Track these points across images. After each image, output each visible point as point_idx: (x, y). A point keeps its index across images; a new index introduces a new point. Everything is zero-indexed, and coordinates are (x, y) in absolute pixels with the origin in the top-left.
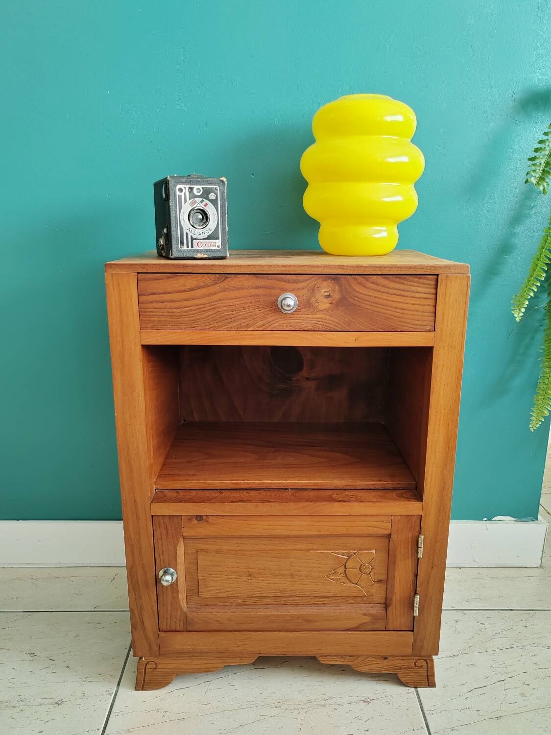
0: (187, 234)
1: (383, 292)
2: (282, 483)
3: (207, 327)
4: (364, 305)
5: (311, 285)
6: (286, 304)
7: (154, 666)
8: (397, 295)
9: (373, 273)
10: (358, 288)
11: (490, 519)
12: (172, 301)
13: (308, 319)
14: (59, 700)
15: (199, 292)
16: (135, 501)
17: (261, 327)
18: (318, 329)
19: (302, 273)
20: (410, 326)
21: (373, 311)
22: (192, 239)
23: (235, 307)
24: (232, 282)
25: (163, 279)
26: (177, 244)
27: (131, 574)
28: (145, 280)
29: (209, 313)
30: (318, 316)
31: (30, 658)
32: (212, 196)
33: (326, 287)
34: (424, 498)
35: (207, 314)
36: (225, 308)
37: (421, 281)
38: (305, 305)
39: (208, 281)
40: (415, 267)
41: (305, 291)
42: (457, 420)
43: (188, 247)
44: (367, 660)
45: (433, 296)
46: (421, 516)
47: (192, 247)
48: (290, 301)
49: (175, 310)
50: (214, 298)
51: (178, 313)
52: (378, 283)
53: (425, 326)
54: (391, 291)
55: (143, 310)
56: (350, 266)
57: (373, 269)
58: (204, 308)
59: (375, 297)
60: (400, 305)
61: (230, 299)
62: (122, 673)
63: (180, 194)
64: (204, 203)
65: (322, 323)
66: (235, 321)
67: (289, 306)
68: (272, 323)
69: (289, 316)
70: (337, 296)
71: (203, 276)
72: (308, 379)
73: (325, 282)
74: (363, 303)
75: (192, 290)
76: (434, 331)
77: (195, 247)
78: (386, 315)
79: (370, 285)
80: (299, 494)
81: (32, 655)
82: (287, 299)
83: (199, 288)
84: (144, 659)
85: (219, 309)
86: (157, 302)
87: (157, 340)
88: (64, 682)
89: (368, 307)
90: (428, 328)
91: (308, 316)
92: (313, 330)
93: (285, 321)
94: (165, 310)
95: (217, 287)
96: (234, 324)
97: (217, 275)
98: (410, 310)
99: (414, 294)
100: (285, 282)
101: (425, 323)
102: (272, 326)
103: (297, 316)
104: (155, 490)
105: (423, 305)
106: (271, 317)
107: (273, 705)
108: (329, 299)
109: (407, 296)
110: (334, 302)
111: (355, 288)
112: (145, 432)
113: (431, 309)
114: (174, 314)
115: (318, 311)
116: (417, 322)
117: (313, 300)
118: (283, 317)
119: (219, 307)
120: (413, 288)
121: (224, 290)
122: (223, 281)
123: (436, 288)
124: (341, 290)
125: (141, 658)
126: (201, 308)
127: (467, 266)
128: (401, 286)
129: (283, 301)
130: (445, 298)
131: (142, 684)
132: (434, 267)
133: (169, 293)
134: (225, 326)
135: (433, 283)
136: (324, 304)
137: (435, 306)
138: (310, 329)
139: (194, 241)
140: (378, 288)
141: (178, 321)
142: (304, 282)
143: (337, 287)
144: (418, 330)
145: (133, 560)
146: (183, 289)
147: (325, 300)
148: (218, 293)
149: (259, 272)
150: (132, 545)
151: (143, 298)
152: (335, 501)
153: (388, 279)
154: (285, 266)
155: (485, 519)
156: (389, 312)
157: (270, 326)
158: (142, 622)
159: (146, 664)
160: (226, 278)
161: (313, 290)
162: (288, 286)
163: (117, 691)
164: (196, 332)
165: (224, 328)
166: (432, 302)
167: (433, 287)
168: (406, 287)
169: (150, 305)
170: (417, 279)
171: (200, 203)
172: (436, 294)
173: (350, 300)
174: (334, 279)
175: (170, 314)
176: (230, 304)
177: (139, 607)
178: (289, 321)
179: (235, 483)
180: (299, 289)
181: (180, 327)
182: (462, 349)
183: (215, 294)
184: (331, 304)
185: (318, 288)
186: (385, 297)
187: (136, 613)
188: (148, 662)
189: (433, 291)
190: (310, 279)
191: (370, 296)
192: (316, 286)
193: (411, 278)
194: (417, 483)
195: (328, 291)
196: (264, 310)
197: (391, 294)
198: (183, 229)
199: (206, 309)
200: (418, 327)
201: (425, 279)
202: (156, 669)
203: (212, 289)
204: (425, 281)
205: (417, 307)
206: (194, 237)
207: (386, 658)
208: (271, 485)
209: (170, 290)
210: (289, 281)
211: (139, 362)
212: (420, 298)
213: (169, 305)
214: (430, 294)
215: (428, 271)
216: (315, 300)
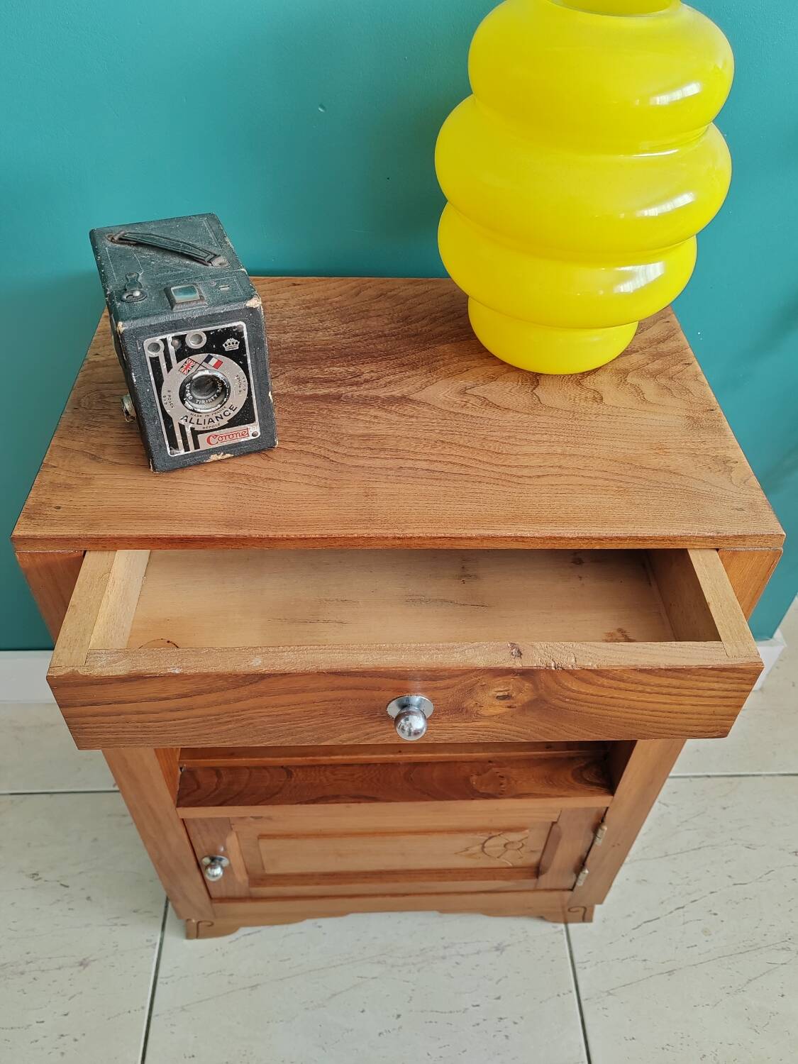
1: (632, 691)
4: (584, 708)
5: (468, 682)
6: (407, 729)
7: (210, 924)
10: (576, 686)
12: (138, 713)
14: (84, 959)
15: (199, 700)
17: (350, 739)
21: (604, 716)
24: (276, 684)
30: (478, 724)
31: (32, 882)
33: (500, 686)
36: (266, 719)
37: (724, 674)
38: (451, 710)
39: (220, 683)
41: (452, 691)
49: (152, 724)
50: (239, 705)
51: (159, 727)
52: (625, 678)
54: (648, 689)
58: (216, 719)
59: (612, 697)
61: (274, 707)
65: (486, 733)
66: (290, 734)
67: (415, 733)
68: (373, 735)
70: (525, 697)
71: (207, 677)
73: (500, 679)
74: (583, 706)
75: (184, 696)
78: (630, 721)
79: (605, 682)
81: (36, 877)
83: (198, 693)
85: (250, 721)
86: (105, 715)
88: (87, 926)
89: (592, 710)
91: (455, 724)
94: (126, 725)
95: (245, 691)
98: (684, 713)
103: (432, 725)
108: (505, 700)
110: (516, 705)
111: (569, 685)
114: (151, 729)
115: (479, 717)
117: (469, 703)
119: (251, 718)
121: (262, 694)
122: (255, 683)
124: (536, 689)
126: (210, 720)
128: (675, 682)
133: (130, 702)
134: (268, 741)
136: (494, 708)
140: (622, 685)
141: (162, 736)
142: (450, 678)
143: (527, 685)
146: (164, 695)
147: (497, 702)
148: (247, 699)
151: (74, 710)
156: (638, 715)
159: (198, 923)
160: (263, 679)
161: (469, 690)
163: (162, 940)
165: (265, 743)
169: (90, 719)
170: (716, 672)
173: (555, 702)
174: (521, 674)
175: (139, 729)
176: (276, 713)
180: (437, 688)
183: (239, 700)
184: (509, 707)
185: (483, 686)
186: (635, 698)
192: (479, 684)
195: (506, 691)
196: (356, 719)
199: (221, 720)
201: (734, 671)
203: (231, 696)
204: (734, 675)
205: (701, 709)
209: (131, 699)
213: (135, 718)
214: (737, 690)
216: (474, 703)
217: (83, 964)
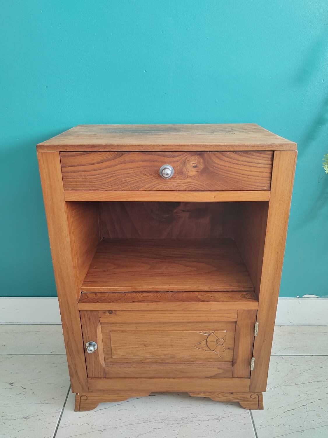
1: (234, 163)
2: (165, 288)
3: (110, 189)
4: (220, 172)
5: (183, 158)
6: (165, 173)
7: (86, 398)
8: (245, 165)
9: (228, 150)
10: (217, 161)
11: (301, 296)
12: (85, 171)
13: (181, 183)
14: (27, 416)
15: (104, 165)
16: (68, 303)
17: (148, 188)
18: (188, 190)
19: (177, 150)
20: (253, 187)
21: (227, 177)
23: (129, 175)
24: (126, 157)
25: (78, 156)
27: (68, 347)
28: (65, 156)
29: (112, 179)
30: (188, 180)
31: (10, 386)
33: (193, 161)
34: (260, 299)
35: (110, 180)
36: (123, 176)
37: (262, 155)
38: (179, 173)
39: (110, 156)
40: (257, 146)
41: (179, 163)
42: (284, 249)
44: (220, 394)
45: (270, 166)
46: (257, 310)
48: (169, 171)
49: (88, 177)
50: (115, 168)
51: (90, 179)
52: (231, 157)
53: (263, 187)
54: (239, 163)
55: (65, 177)
56: (211, 145)
57: (228, 147)
58: (108, 175)
59: (229, 167)
60: (246, 172)
61: (125, 169)
62: (67, 397)
65: (191, 185)
66: (130, 185)
67: (167, 174)
68: (155, 185)
69: (168, 181)
70: (201, 166)
71: (106, 153)
72: (184, 211)
73: (193, 157)
74: (220, 171)
75: (98, 163)
76: (270, 190)
78: (236, 180)
79: (225, 158)
80: (176, 295)
81: (12, 385)
82: (166, 169)
83: (103, 161)
84: (79, 394)
85: (118, 177)
86: (74, 172)
87: (76, 198)
88: (31, 403)
89: (223, 174)
90: (265, 188)
91: (181, 181)
92: (185, 190)
93: (165, 185)
94: (80, 177)
95: (117, 161)
96: (130, 187)
97: (116, 153)
98: (253, 176)
99: (256, 165)
100: (165, 157)
101: (264, 185)
102: (156, 188)
103: (174, 180)
104: (81, 292)
105: (262, 172)
106: (155, 182)
107: (160, 421)
108: (196, 168)
109: (251, 166)
110: (199, 171)
111: (214, 160)
112: (71, 258)
113: (268, 175)
114: (87, 180)
115: (188, 177)
116: (258, 184)
117: (185, 169)
118: (164, 181)
119: (118, 175)
120: (256, 161)
121: (122, 163)
122: (120, 156)
123: (272, 160)
124: (204, 162)
125: (77, 394)
126: (105, 176)
127: (296, 144)
128: (247, 159)
129: (164, 171)
130: (278, 167)
131: (79, 407)
132: (271, 145)
133: (83, 165)
134: (123, 188)
135: (270, 156)
136: (192, 172)
137: (271, 173)
138: (183, 190)
140: (231, 160)
141: (90, 185)
142: (178, 156)
143: (202, 160)
144: (259, 190)
145: (69, 338)
146: (93, 162)
147: (193, 169)
148: (118, 165)
149: (146, 150)
150: (67, 328)
151: (65, 169)
152: (200, 301)
153: (238, 154)
154: (164, 146)
155: (298, 296)
156: (239, 177)
157: (154, 188)
158: (77, 373)
159: (81, 397)
160: (122, 154)
161: (184, 163)
162: (166, 159)
163: (63, 410)
164: (103, 192)
165: (122, 189)
166: (268, 170)
167: (270, 159)
168: (251, 160)
169: (70, 174)
170: (259, 154)
172: (272, 164)
173: (211, 169)
174: (199, 155)
175: (84, 180)
176: (126, 173)
177: (74, 364)
178: (167, 184)
179: (134, 288)
180: (174, 162)
181: (92, 189)
182: (289, 202)
183: (115, 165)
184: (197, 172)
185: (188, 161)
186: (235, 167)
187: (73, 368)
189: (270, 162)
190: (182, 154)
191: (225, 166)
192: (187, 160)
193: (254, 153)
194: (255, 287)
195: (195, 163)
196: (150, 177)
197: (240, 165)
199: (109, 176)
200: (258, 187)
201: (265, 154)
203: (112, 162)
204: (265, 156)
205: (258, 173)
207: (232, 393)
208: (158, 289)
209: (83, 163)
210: (167, 156)
211: (64, 213)
212: (260, 167)
213: (83, 173)
214: (267, 164)
215: (267, 148)
216: (186, 169)
217: (26, 418)
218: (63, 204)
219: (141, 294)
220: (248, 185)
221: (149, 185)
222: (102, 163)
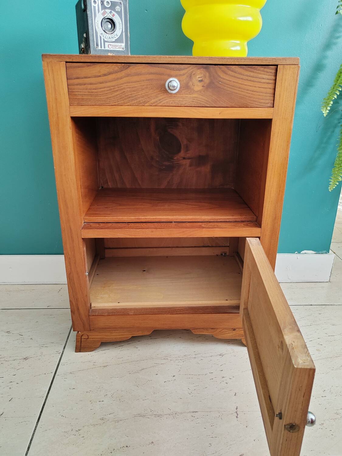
0: (100, 37)
1: (239, 78)
2: (169, 218)
3: (116, 103)
4: (226, 88)
5: (189, 72)
6: (171, 85)
7: (87, 337)
8: (249, 81)
9: (233, 63)
10: (222, 75)
11: (299, 253)
12: (91, 84)
13: (188, 98)
14: (26, 357)
15: (110, 77)
16: (70, 228)
17: (154, 103)
18: (193, 106)
19: (183, 62)
20: (257, 103)
21: (232, 92)
22: (105, 41)
23: (135, 88)
24: (133, 69)
25: (84, 67)
26: (94, 45)
27: (69, 279)
28: (71, 67)
29: (118, 93)
30: (194, 95)
32: (118, 8)
33: (199, 74)
34: (262, 225)
35: (116, 94)
36: (129, 89)
37: (266, 70)
38: (185, 87)
39: (116, 68)
40: (262, 60)
41: (185, 76)
42: (286, 171)
43: (101, 47)
44: (223, 331)
45: (273, 82)
46: (260, 237)
47: (104, 47)
48: (175, 83)
49: (94, 90)
50: (121, 81)
51: (96, 92)
52: (236, 71)
53: (267, 103)
54: (244, 77)
55: (71, 90)
56: (217, 58)
57: (233, 60)
58: (114, 89)
59: (234, 82)
60: (251, 88)
61: (132, 82)
62: (67, 342)
63: (95, 5)
64: (112, 14)
65: (196, 101)
66: (136, 99)
67: (174, 87)
68: (161, 100)
69: (174, 95)
70: (207, 81)
71: (113, 65)
72: (184, 158)
73: (199, 70)
75: (105, 75)
76: (273, 107)
77: (107, 48)
78: (241, 96)
79: (230, 73)
80: (180, 225)
81: (8, 333)
82: (172, 81)
83: (110, 74)
84: (80, 332)
85: (124, 90)
86: (80, 84)
87: (81, 113)
88: (29, 347)
89: (228, 89)
90: (269, 105)
91: (187, 96)
92: (190, 106)
93: (171, 100)
94: (86, 91)
95: (123, 73)
96: (135, 102)
97: (123, 64)
98: (257, 92)
99: (260, 80)
100: (171, 70)
101: (267, 101)
102: (162, 103)
103: (179, 95)
104: (84, 223)
105: (266, 88)
106: (161, 96)
107: (163, 358)
108: (202, 83)
109: (256, 82)
110: (205, 85)
111: (220, 74)
112: (75, 180)
113: (272, 91)
114: (93, 94)
115: (194, 92)
116: (262, 101)
117: (190, 84)
118: (169, 96)
119: (124, 88)
120: (260, 76)
121: (128, 75)
122: (127, 69)
123: (276, 76)
124: (210, 76)
125: (78, 332)
126: (112, 89)
127: (298, 59)
128: (252, 74)
129: (170, 83)
130: (281, 83)
131: (79, 349)
132: (275, 59)
133: (89, 78)
134: (129, 102)
135: (274, 71)
136: (198, 87)
137: (275, 89)
138: (188, 106)
139: (106, 43)
140: (236, 75)
141: (96, 99)
142: (184, 70)
143: (207, 74)
144: (262, 107)
145: (71, 269)
146: (99, 74)
147: (199, 84)
148: (124, 78)
149: (152, 62)
150: (70, 258)
151: (71, 82)
152: (203, 228)
153: (243, 68)
154: (170, 57)
155: (297, 252)
156: (243, 93)
157: (160, 103)
158: (78, 309)
159: (82, 336)
160: (129, 66)
161: (190, 77)
162: (173, 72)
163: (63, 352)
164: (108, 107)
165: (128, 104)
166: (272, 86)
167: (274, 74)
168: (255, 75)
169: (76, 87)
170: (263, 69)
171: (109, 14)
172: (275, 80)
173: (216, 83)
174: (205, 68)
175: (89, 94)
176: (132, 86)
177: (75, 299)
178: (173, 99)
179: (138, 218)
180: (180, 75)
181: (97, 103)
182: (291, 120)
183: (121, 78)
184: (203, 86)
185: (194, 74)
186: (240, 82)
187: (74, 303)
188: (83, 335)
189: (273, 78)
190: (188, 67)
191: (230, 81)
192: (193, 73)
193: (259, 67)
194: (257, 218)
195: (201, 77)
196: (156, 91)
197: (244, 80)
198: (97, 33)
199: (115, 90)
200: (262, 104)
201: (268, 68)
202: (88, 338)
203: (119, 75)
204: (268, 70)
205: (262, 89)
206: (106, 40)
207: (234, 330)
208: (161, 219)
209: (90, 75)
210: (173, 69)
211: (70, 129)
212: (264, 83)
213: (89, 86)
214: (271, 80)
215: (271, 62)
216: (192, 83)
217: (25, 359)
218: (69, 120)
219: (144, 224)
220: (252, 102)
221: (154, 100)
222: (108, 76)
